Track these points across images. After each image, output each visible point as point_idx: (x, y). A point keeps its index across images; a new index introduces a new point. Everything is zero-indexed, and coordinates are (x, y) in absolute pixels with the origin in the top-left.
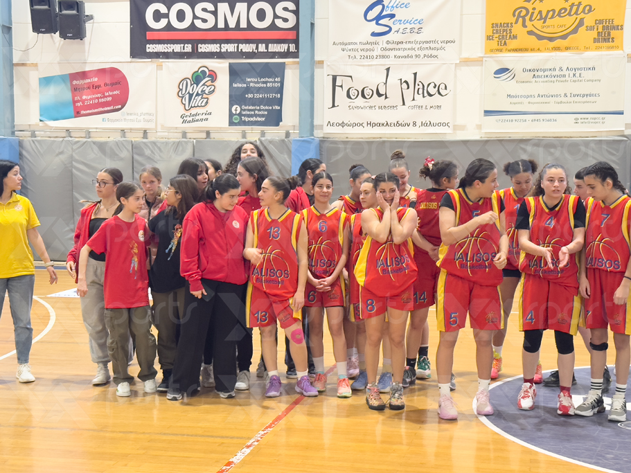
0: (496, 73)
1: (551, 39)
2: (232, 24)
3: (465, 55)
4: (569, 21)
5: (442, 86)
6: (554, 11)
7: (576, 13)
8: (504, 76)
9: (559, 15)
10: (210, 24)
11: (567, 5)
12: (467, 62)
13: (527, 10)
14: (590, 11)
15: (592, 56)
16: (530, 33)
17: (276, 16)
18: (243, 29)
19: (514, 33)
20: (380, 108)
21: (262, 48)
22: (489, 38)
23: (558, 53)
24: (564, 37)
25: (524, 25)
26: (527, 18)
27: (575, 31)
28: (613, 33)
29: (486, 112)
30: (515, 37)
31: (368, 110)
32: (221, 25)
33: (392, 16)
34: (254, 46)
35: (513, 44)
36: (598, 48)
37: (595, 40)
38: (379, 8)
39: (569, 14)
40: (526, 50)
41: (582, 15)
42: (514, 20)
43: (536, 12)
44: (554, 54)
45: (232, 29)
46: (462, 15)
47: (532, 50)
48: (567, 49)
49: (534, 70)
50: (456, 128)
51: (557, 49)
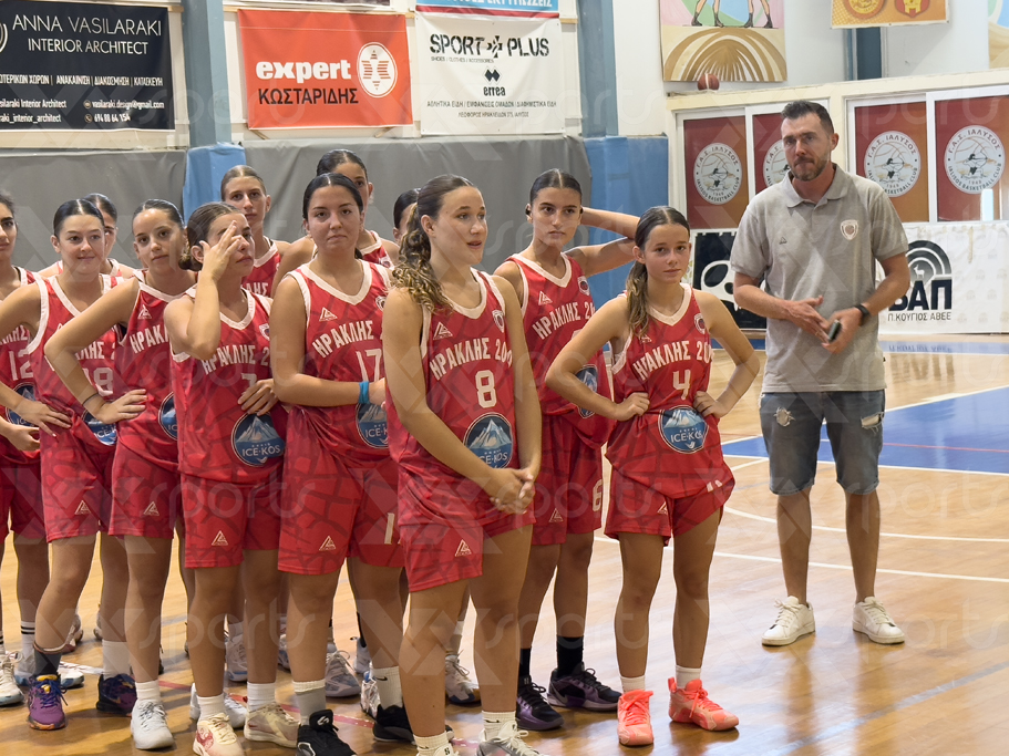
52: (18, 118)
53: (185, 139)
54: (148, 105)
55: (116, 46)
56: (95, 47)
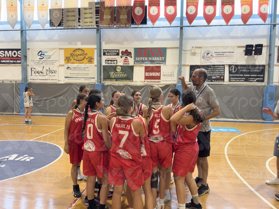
0: (67, 68)
1: (79, 61)
2: (8, 56)
3: (60, 64)
4: (82, 57)
5: (55, 71)
6: (79, 54)
7: (84, 55)
8: (69, 69)
9: (80, 55)
10: (3, 56)
11: (82, 53)
12: (61, 65)
13: (73, 54)
14: (87, 55)
15: (88, 65)
16: (74, 59)
17: (18, 54)
18: (11, 57)
19: (71, 59)
20: (42, 76)
21: (15, 61)
22: (65, 60)
23: (80, 64)
24: (81, 60)
25: (73, 58)
26: (73, 56)
27: (84, 59)
28: (92, 60)
29: (65, 77)
30: (71, 60)
31: (39, 76)
32: (6, 56)
33: (44, 54)
34: (13, 61)
35: (71, 62)
36: (89, 63)
37: (88, 61)
38: (41, 53)
39: (82, 55)
40: (73, 63)
41: (85, 56)
42: (70, 56)
43: (75, 55)
44: (79, 64)
45: (8, 57)
46: (59, 55)
47: (75, 63)
48: (82, 63)
49: (75, 68)
50: (58, 81)
51: (80, 63)
52: (237, 80)
53: (266, 84)
54: (260, 79)
55: (255, 71)
56: (251, 71)
